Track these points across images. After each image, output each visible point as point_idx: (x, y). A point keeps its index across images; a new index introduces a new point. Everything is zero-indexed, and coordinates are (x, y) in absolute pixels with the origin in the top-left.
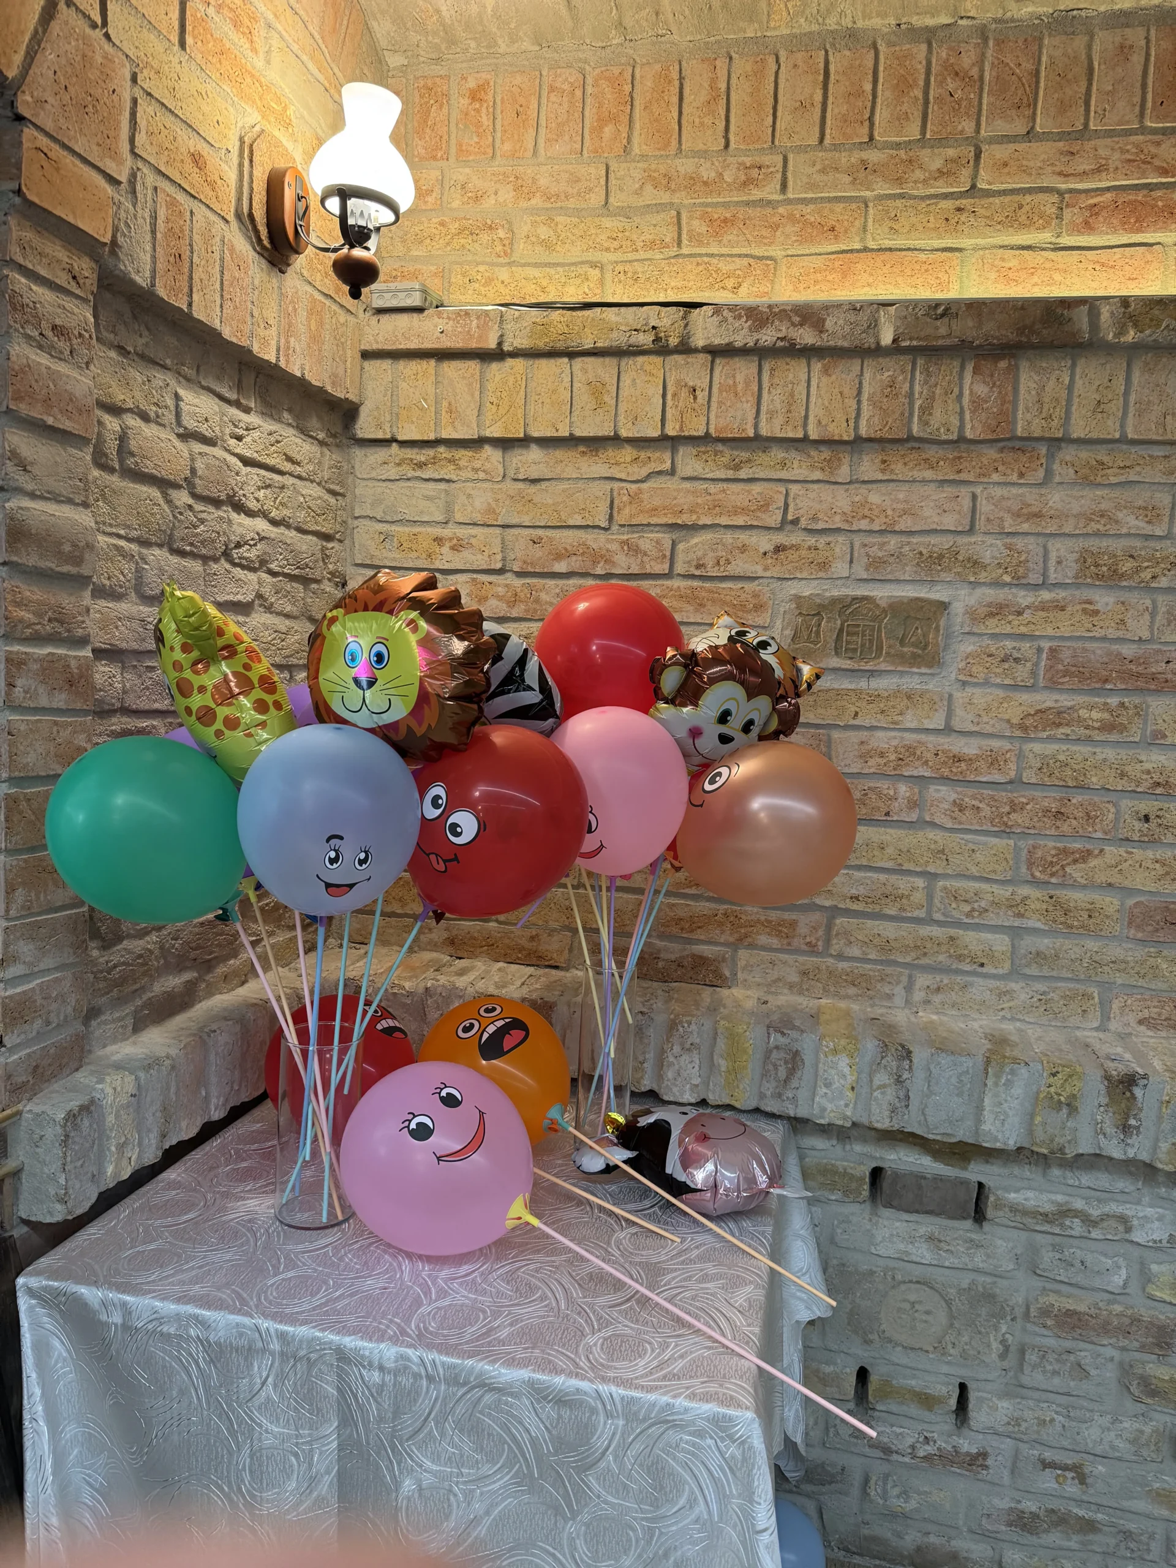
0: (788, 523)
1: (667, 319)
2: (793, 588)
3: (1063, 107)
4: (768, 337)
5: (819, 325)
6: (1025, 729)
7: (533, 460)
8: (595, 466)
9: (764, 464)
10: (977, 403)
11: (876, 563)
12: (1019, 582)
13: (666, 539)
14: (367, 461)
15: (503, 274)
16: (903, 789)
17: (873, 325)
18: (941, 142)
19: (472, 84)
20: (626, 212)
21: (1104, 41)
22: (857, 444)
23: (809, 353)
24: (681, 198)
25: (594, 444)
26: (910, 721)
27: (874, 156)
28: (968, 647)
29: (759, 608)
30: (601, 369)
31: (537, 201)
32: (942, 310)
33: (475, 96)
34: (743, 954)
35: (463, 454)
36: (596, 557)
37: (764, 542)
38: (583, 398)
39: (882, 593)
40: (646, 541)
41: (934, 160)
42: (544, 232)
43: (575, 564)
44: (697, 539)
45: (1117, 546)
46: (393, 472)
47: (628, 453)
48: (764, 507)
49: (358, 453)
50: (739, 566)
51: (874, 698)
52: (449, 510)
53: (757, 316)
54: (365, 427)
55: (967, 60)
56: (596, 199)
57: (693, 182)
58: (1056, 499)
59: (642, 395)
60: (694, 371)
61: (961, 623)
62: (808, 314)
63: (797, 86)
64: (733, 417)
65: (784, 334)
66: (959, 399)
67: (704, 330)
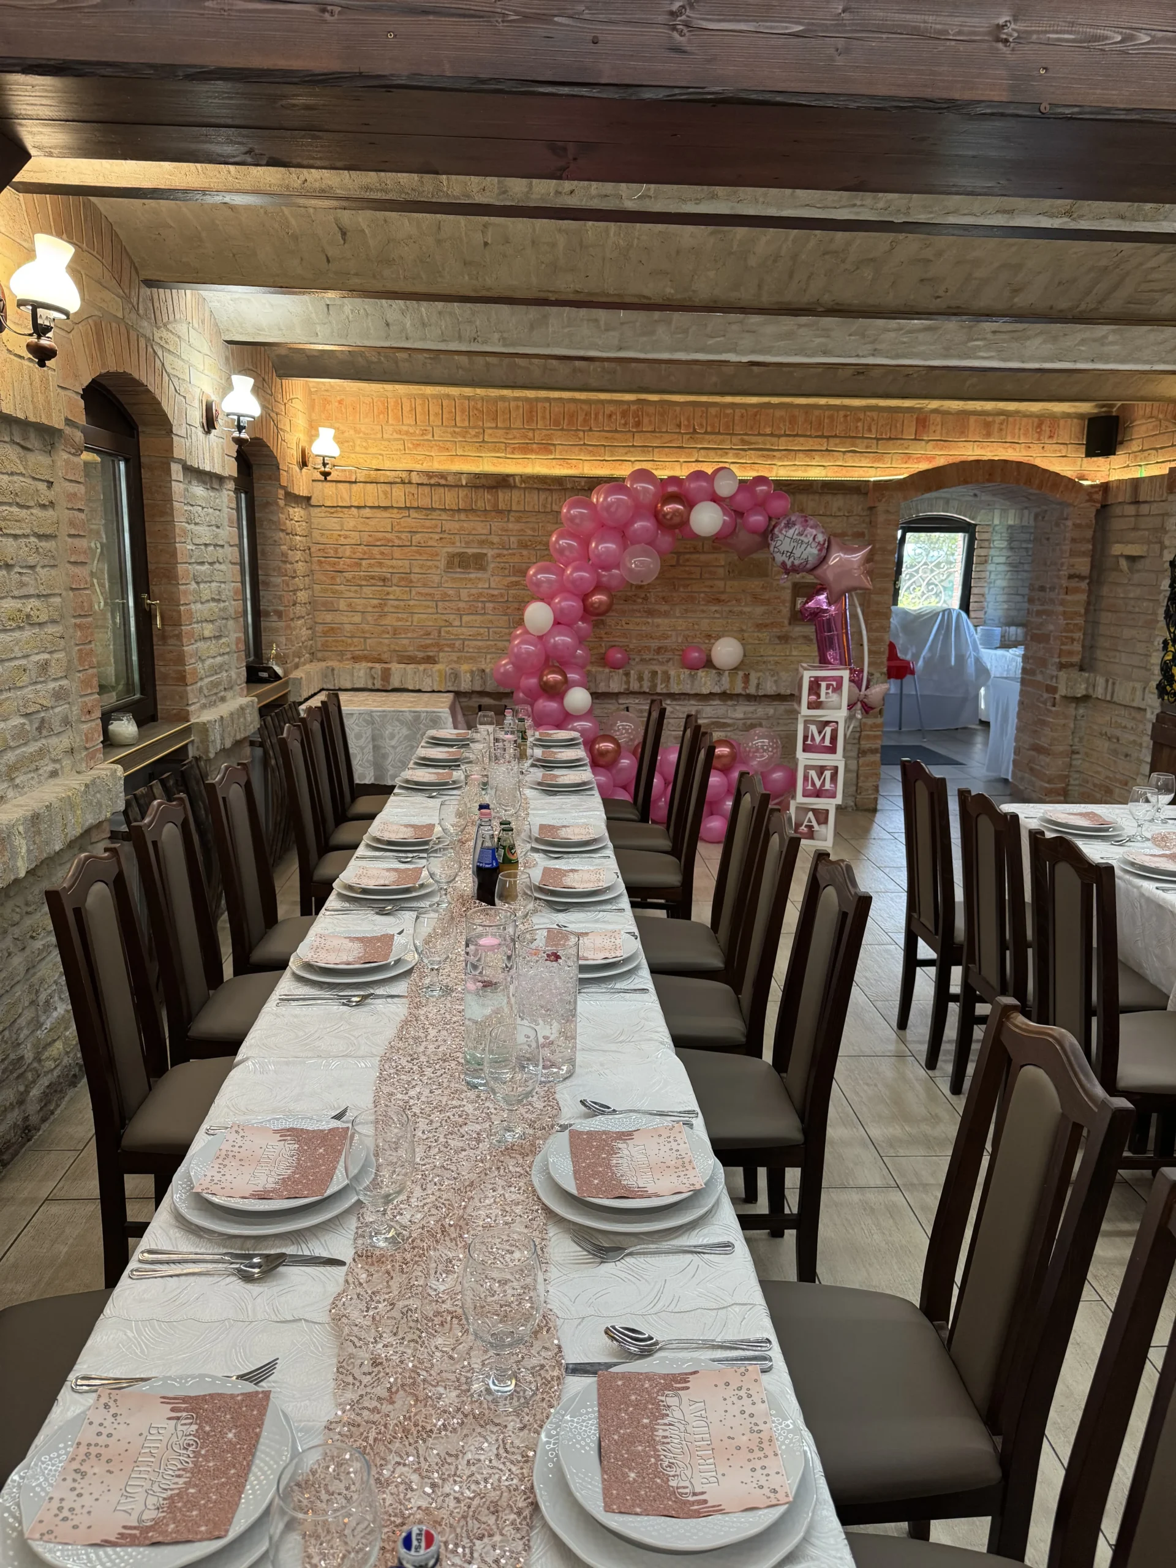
0: (442, 532)
1: (404, 475)
2: (446, 550)
3: (504, 421)
4: (432, 481)
5: (446, 479)
6: (509, 587)
7: (367, 512)
8: (386, 514)
9: (435, 515)
10: (489, 500)
11: (467, 543)
12: (504, 548)
13: (409, 535)
14: (314, 511)
15: (353, 456)
16: (480, 605)
17: (460, 479)
18: (474, 427)
20: (389, 440)
21: (513, 404)
22: (459, 510)
23: (444, 486)
24: (404, 437)
25: (386, 508)
26: (480, 586)
27: (457, 430)
28: (492, 565)
29: (437, 555)
30: (387, 487)
31: (362, 435)
32: (478, 476)
33: (340, 402)
34: (441, 654)
35: (346, 510)
36: (389, 540)
37: (437, 537)
38: (381, 495)
39: (470, 551)
40: (403, 536)
41: (473, 432)
42: (365, 444)
43: (382, 542)
44: (418, 536)
45: (527, 538)
46: (323, 515)
47: (396, 511)
48: (436, 526)
49: (311, 509)
50: (430, 543)
51: (470, 580)
52: (342, 525)
53: (429, 474)
54: (313, 502)
55: (479, 406)
56: (379, 436)
57: (407, 433)
58: (511, 526)
59: (399, 495)
60: (413, 489)
61: (490, 559)
62: (443, 475)
63: (434, 409)
64: (425, 502)
65: (437, 481)
66: (484, 499)
67: (415, 478)
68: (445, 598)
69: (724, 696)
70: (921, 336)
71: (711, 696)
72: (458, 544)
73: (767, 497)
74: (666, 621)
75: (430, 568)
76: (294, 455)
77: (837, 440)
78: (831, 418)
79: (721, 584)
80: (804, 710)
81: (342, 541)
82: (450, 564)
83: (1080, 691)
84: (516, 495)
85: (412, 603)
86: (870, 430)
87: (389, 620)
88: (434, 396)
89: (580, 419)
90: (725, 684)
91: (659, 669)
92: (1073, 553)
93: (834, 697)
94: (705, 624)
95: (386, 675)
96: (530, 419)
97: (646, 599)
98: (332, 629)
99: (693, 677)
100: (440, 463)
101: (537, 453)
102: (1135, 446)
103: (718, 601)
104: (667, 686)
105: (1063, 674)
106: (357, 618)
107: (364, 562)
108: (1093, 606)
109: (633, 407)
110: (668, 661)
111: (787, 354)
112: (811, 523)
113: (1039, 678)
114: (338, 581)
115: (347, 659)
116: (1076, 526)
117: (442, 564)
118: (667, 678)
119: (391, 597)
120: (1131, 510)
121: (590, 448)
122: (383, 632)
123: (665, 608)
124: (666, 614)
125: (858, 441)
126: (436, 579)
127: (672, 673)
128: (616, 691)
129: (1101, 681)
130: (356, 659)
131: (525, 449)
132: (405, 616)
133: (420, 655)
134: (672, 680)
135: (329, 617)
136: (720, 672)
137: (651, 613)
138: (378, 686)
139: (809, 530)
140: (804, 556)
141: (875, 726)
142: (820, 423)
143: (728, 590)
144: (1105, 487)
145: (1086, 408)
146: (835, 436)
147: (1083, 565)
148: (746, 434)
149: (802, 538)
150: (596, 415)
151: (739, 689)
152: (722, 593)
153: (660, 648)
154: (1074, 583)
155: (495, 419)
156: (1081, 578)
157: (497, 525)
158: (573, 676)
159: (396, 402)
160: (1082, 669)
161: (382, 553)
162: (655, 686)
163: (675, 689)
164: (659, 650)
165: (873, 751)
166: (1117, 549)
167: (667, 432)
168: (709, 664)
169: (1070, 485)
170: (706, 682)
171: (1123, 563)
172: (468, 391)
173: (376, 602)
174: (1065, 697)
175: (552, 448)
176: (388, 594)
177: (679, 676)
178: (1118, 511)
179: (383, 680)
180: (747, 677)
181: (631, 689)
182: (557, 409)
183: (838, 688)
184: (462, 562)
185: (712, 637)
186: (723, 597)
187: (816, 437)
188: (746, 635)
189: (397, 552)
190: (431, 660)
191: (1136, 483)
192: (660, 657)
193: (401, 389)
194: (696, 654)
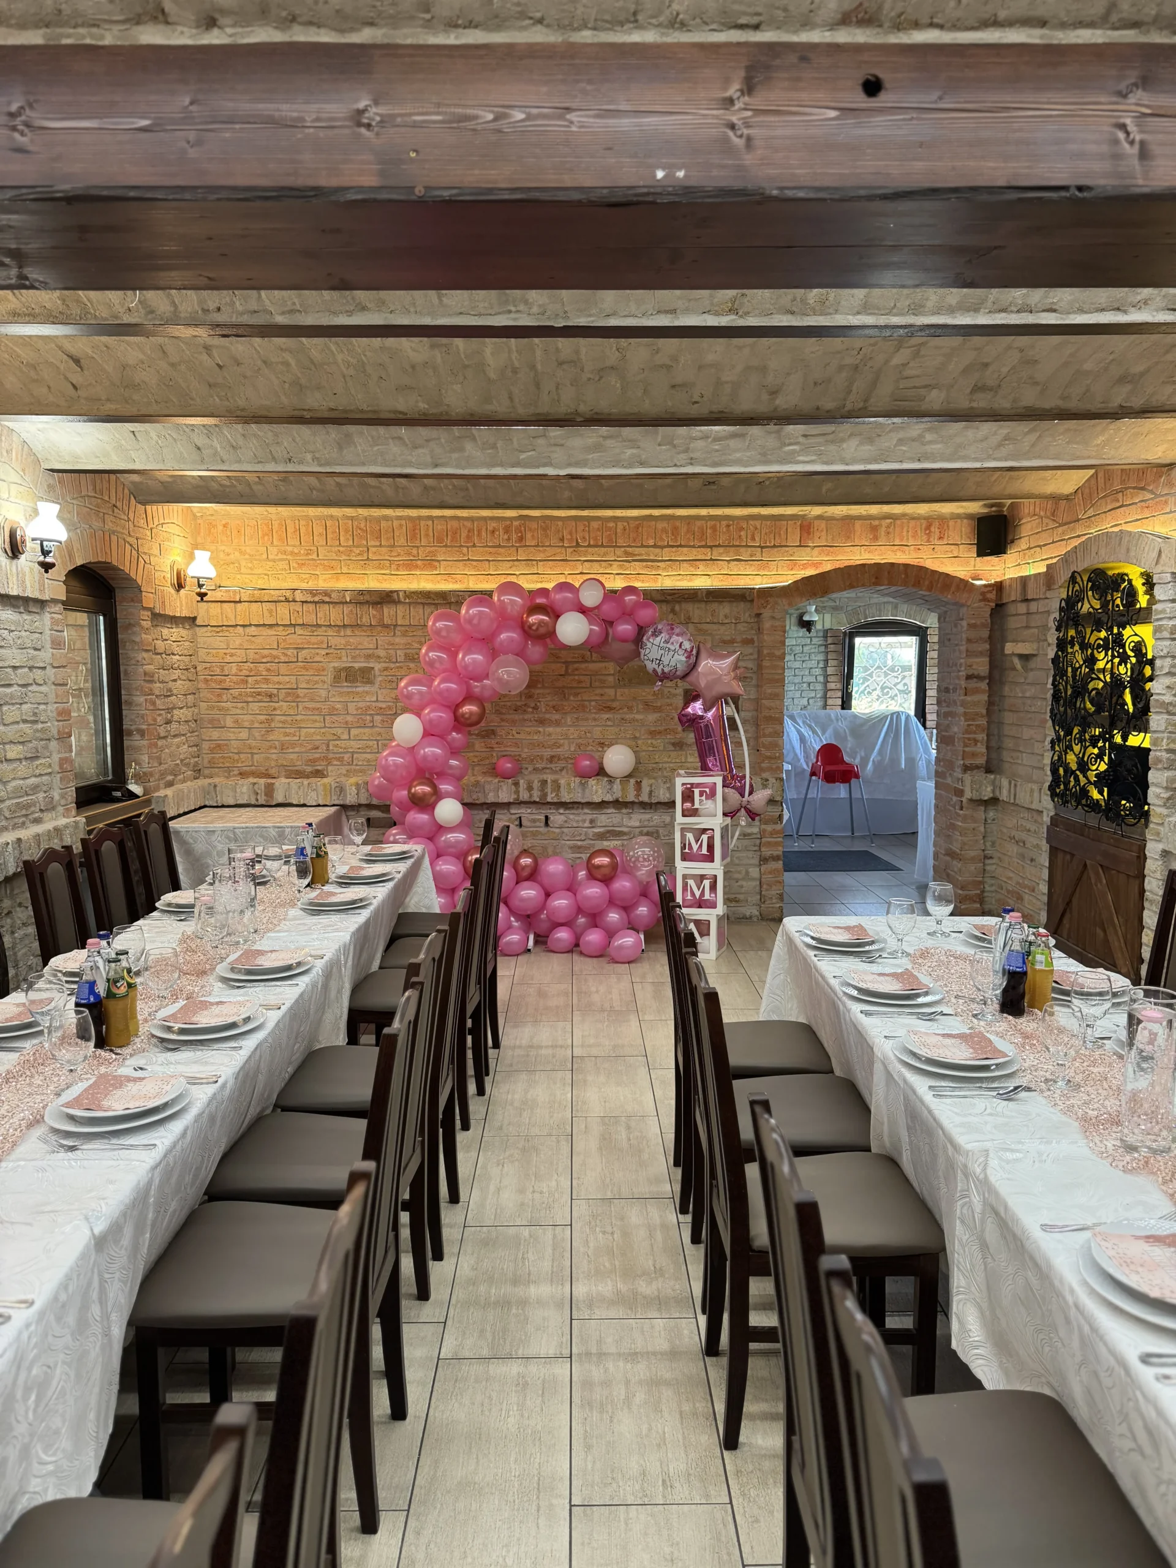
0: (329, 647)
1: (288, 594)
2: (332, 665)
3: (388, 539)
4: (316, 599)
5: (330, 597)
7: (252, 630)
8: (271, 632)
9: (320, 631)
10: (374, 616)
11: (353, 657)
12: (390, 662)
13: (295, 652)
14: (200, 631)
15: (238, 576)
16: (368, 717)
17: (344, 596)
18: (358, 547)
19: (224, 522)
20: (274, 561)
21: (396, 523)
22: (344, 626)
23: (328, 603)
24: (289, 557)
25: (271, 626)
26: (367, 699)
27: (341, 549)
28: (380, 679)
29: (324, 670)
30: (271, 606)
31: (247, 556)
32: (361, 592)
33: (225, 526)
34: (330, 768)
35: (231, 629)
36: (275, 657)
37: (323, 652)
38: (266, 614)
39: (357, 665)
40: (289, 652)
41: (357, 551)
42: (250, 565)
43: (269, 659)
44: (304, 652)
45: (413, 651)
46: (209, 634)
47: (281, 628)
48: (322, 643)
49: (197, 629)
50: (317, 659)
51: (358, 693)
52: (228, 645)
53: (312, 592)
54: (199, 622)
55: (362, 526)
56: (265, 556)
57: (292, 553)
58: (397, 640)
59: (283, 613)
60: (298, 607)
61: (377, 673)
62: (326, 593)
63: (318, 529)
64: (310, 619)
65: (321, 599)
66: (369, 615)
67: (299, 596)
68: (332, 712)
69: (618, 804)
70: (732, 443)
71: (603, 805)
72: (344, 659)
73: (637, 605)
74: (558, 730)
75: (317, 682)
76: (169, 577)
77: (721, 550)
78: (714, 528)
79: (611, 692)
80: (679, 818)
81: (228, 659)
82: (337, 679)
83: (987, 793)
84: (401, 610)
85: (299, 718)
86: (753, 539)
87: (277, 736)
88: (319, 518)
89: (464, 534)
90: (617, 792)
91: (549, 778)
92: (969, 654)
93: (709, 804)
94: (597, 732)
95: (270, 790)
96: (414, 537)
97: (536, 708)
98: (219, 746)
99: (583, 786)
100: (324, 582)
101: (422, 570)
102: (1023, 544)
103: (610, 709)
104: (557, 795)
105: (967, 778)
106: (244, 734)
107: (250, 679)
108: (994, 705)
109: (516, 523)
110: (561, 770)
111: (603, 466)
112: (677, 631)
113: (949, 780)
114: (224, 697)
115: (235, 776)
116: (971, 626)
117: (329, 679)
118: (557, 787)
119: (278, 712)
120: (1022, 608)
121: (474, 563)
122: (271, 747)
123: (557, 716)
124: (557, 723)
125: (742, 550)
126: (323, 693)
127: (562, 782)
128: (506, 801)
129: (1005, 782)
130: (243, 775)
131: (410, 565)
132: (292, 731)
133: (309, 769)
134: (562, 789)
135: (215, 734)
136: (611, 779)
137: (542, 722)
138: (261, 801)
139: (675, 638)
140: (673, 664)
141: (773, 833)
142: (703, 533)
143: (619, 697)
144: (999, 587)
145: (975, 508)
146: (719, 546)
147: (982, 666)
148: (629, 546)
149: (669, 645)
150: (479, 531)
151: (631, 797)
152: (613, 700)
153: (552, 757)
154: (973, 684)
155: (379, 538)
156: (979, 678)
157: (383, 639)
158: (444, 787)
159: (280, 525)
160: (988, 771)
161: (268, 670)
162: (545, 795)
163: (566, 797)
164: (552, 759)
165: (776, 858)
166: (1009, 648)
167: (550, 546)
168: (601, 772)
169: (963, 585)
170: (597, 790)
171: (1016, 661)
172: (349, 511)
173: (262, 718)
174: (971, 800)
175: (437, 564)
176: (275, 709)
177: (569, 784)
178: (1011, 609)
179: (266, 795)
180: (638, 784)
181: (521, 798)
182: (439, 527)
183: (712, 795)
184: (350, 676)
185: (603, 745)
186: (614, 705)
187: (699, 547)
188: (640, 742)
189: (283, 668)
190: (319, 774)
191: (1024, 581)
192: (552, 766)
193: (284, 511)
194: (588, 763)
